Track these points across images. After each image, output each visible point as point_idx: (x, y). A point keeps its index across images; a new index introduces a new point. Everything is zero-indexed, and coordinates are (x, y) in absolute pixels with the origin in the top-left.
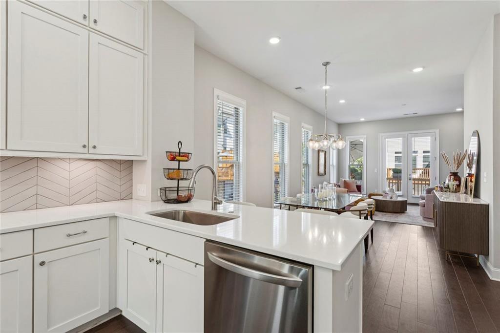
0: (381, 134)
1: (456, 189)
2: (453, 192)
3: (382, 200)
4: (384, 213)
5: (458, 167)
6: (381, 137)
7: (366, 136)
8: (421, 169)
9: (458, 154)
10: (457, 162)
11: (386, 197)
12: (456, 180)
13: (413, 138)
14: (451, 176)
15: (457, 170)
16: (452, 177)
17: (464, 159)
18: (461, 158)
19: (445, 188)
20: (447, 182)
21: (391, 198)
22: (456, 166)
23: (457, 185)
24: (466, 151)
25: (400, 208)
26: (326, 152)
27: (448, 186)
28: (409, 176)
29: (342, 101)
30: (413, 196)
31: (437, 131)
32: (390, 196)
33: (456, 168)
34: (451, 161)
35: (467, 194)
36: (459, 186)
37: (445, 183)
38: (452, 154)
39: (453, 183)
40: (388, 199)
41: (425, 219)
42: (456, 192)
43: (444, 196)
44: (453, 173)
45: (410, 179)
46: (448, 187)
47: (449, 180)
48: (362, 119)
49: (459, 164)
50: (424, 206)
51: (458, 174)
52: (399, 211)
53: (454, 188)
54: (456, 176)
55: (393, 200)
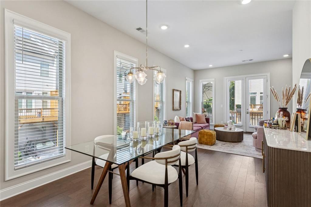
0: (226, 78)
1: (285, 125)
2: (282, 129)
3: (222, 131)
4: (224, 143)
5: (287, 102)
6: (225, 80)
7: (214, 79)
8: (258, 105)
9: (287, 90)
10: (286, 98)
11: (226, 128)
12: (285, 116)
13: (250, 80)
14: (280, 111)
15: (286, 105)
16: (282, 113)
17: (293, 94)
18: (290, 94)
19: (274, 124)
20: (276, 118)
21: (230, 129)
22: (286, 101)
23: (286, 121)
24: (296, 86)
25: (237, 138)
26: (181, 91)
27: (277, 121)
28: (247, 111)
29: (187, 46)
30: (250, 126)
31: (269, 74)
32: (229, 127)
33: (285, 103)
34: (280, 96)
35: (298, 131)
36: (288, 122)
37: (274, 118)
38: (280, 90)
39: (283, 119)
40: (227, 130)
41: (257, 150)
42: (286, 129)
43: (273, 133)
44: (282, 109)
45: (248, 113)
46: (277, 124)
47: (279, 116)
48: (211, 66)
49: (289, 99)
50: (256, 138)
51: (288, 110)
52: (236, 141)
53: (284, 125)
54: (285, 112)
55: (232, 131)
